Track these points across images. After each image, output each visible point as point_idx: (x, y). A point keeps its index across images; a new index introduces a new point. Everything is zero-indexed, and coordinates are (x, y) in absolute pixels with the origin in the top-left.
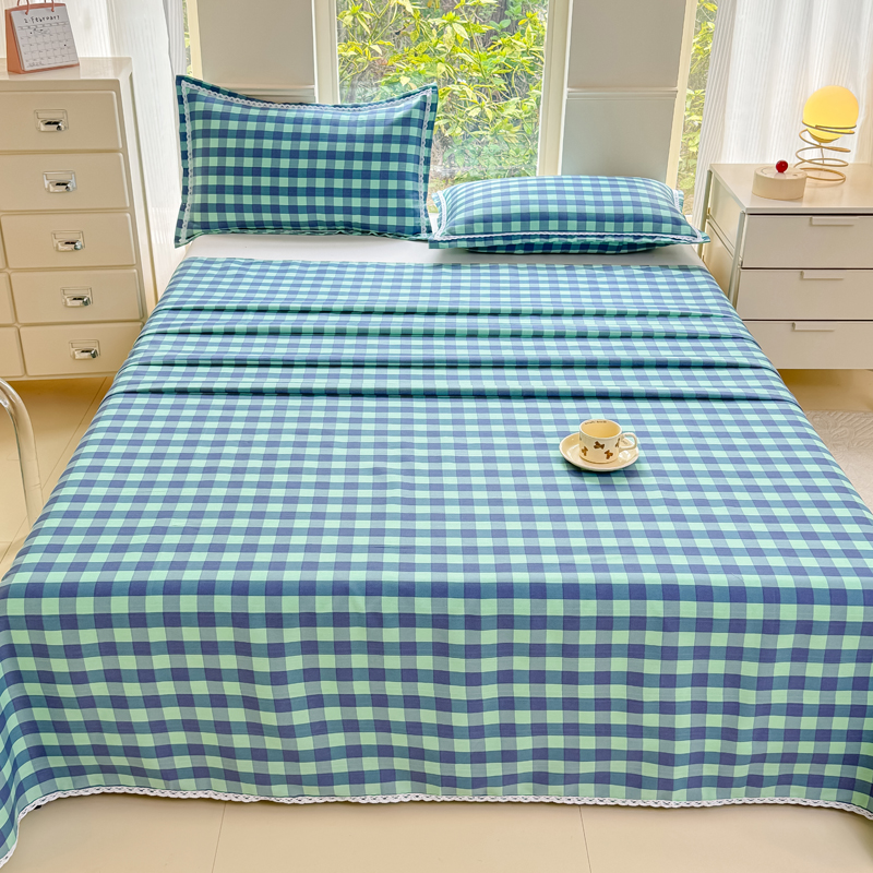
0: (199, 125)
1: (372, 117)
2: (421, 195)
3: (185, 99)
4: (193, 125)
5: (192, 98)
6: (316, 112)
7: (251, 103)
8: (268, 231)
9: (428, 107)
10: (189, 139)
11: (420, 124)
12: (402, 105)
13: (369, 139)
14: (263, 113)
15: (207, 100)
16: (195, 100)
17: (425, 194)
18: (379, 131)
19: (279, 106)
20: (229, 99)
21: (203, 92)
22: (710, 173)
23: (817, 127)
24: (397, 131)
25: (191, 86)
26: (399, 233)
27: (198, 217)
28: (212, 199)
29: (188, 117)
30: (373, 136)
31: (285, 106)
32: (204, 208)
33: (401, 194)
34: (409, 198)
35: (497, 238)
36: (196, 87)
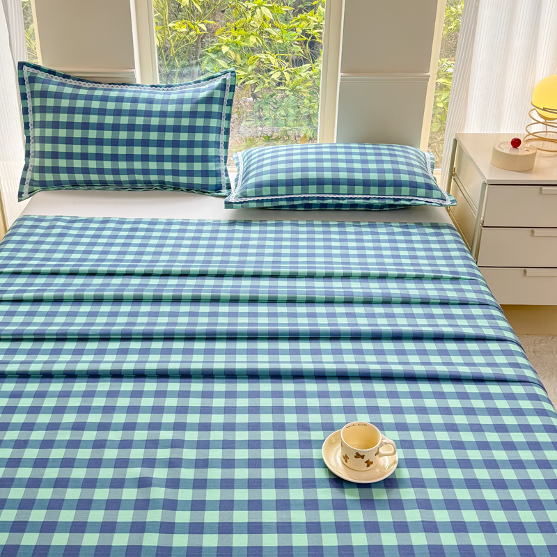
0: (37, 102)
1: (181, 96)
2: (222, 159)
3: (27, 81)
4: (33, 102)
5: (32, 80)
6: (135, 91)
7: (82, 84)
8: (96, 188)
9: (228, 88)
10: (30, 113)
11: (221, 102)
12: (207, 86)
13: (178, 115)
14: (90, 93)
15: (44, 82)
16: (34, 82)
17: (226, 158)
18: (187, 108)
19: (105, 86)
20: (64, 80)
21: (41, 75)
22: (455, 141)
23: (544, 109)
24: (202, 108)
25: (31, 70)
26: (203, 190)
27: (37, 177)
28: (48, 162)
29: (29, 95)
30: (181, 112)
31: (110, 86)
32: (42, 170)
33: (205, 159)
34: (211, 162)
36: (36, 71)
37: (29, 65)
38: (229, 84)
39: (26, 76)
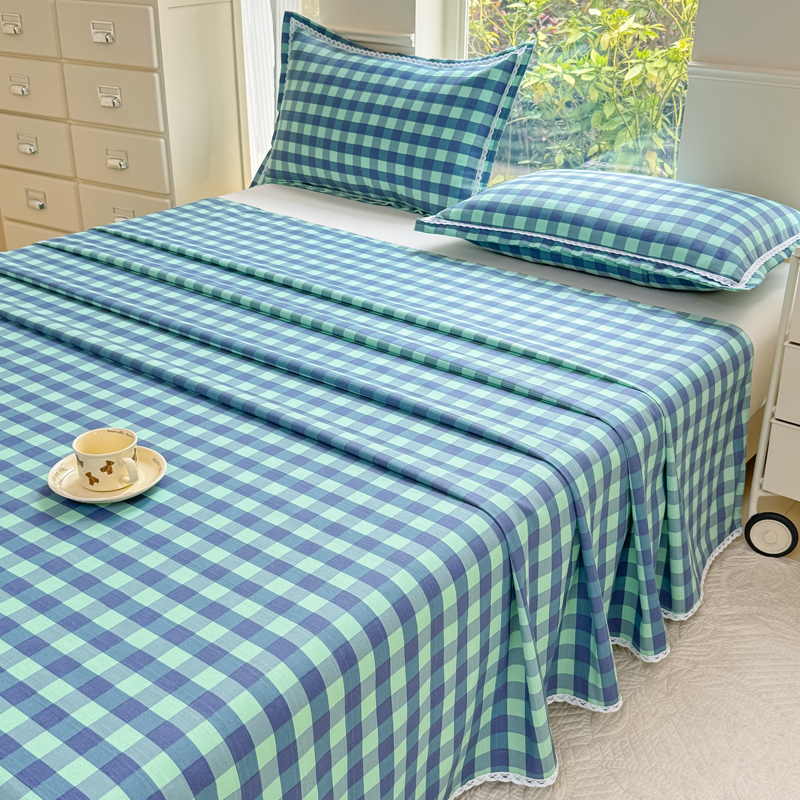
0: (300, 66)
3: (290, 37)
8: (326, 190)
9: (516, 69)
11: (500, 88)
13: (431, 98)
15: (306, 40)
16: (295, 40)
17: (486, 175)
18: (446, 89)
24: (465, 92)
25: (300, 25)
27: (278, 165)
28: (292, 148)
29: (290, 57)
31: (385, 56)
32: (285, 156)
33: (449, 168)
35: (493, 233)
36: (304, 27)
37: (297, 17)
38: (519, 63)
39: (292, 31)
